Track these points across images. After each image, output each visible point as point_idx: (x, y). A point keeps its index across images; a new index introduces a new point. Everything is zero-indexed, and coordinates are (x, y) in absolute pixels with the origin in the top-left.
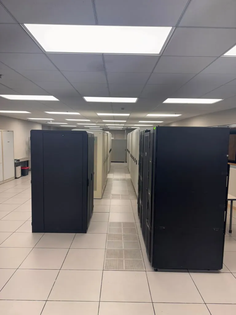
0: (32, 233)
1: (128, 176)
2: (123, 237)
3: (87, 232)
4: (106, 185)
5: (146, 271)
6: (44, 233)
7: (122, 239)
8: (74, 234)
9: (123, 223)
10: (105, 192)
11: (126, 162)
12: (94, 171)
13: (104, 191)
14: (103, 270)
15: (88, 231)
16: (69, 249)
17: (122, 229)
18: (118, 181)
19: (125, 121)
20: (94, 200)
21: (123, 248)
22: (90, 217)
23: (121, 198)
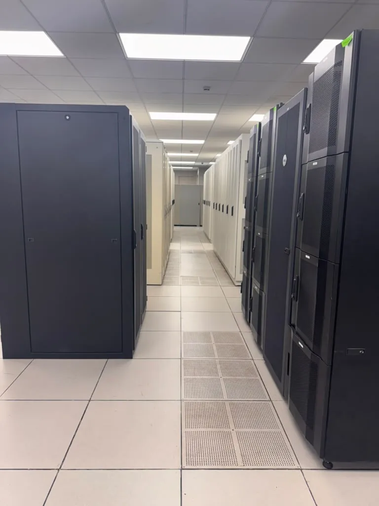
0: (2, 359)
1: (209, 247)
2: (218, 366)
3: (135, 356)
4: (168, 262)
5: (301, 470)
6: (30, 360)
7: (217, 373)
8: (105, 360)
9: (213, 333)
10: (167, 272)
11: (201, 226)
12: (147, 223)
13: (165, 271)
14: (182, 469)
15: (137, 353)
16: (90, 401)
17: (215, 348)
18: (190, 254)
19: (202, 142)
20: (147, 286)
21: (225, 398)
22: (140, 322)
23: (200, 284)
